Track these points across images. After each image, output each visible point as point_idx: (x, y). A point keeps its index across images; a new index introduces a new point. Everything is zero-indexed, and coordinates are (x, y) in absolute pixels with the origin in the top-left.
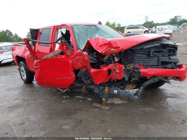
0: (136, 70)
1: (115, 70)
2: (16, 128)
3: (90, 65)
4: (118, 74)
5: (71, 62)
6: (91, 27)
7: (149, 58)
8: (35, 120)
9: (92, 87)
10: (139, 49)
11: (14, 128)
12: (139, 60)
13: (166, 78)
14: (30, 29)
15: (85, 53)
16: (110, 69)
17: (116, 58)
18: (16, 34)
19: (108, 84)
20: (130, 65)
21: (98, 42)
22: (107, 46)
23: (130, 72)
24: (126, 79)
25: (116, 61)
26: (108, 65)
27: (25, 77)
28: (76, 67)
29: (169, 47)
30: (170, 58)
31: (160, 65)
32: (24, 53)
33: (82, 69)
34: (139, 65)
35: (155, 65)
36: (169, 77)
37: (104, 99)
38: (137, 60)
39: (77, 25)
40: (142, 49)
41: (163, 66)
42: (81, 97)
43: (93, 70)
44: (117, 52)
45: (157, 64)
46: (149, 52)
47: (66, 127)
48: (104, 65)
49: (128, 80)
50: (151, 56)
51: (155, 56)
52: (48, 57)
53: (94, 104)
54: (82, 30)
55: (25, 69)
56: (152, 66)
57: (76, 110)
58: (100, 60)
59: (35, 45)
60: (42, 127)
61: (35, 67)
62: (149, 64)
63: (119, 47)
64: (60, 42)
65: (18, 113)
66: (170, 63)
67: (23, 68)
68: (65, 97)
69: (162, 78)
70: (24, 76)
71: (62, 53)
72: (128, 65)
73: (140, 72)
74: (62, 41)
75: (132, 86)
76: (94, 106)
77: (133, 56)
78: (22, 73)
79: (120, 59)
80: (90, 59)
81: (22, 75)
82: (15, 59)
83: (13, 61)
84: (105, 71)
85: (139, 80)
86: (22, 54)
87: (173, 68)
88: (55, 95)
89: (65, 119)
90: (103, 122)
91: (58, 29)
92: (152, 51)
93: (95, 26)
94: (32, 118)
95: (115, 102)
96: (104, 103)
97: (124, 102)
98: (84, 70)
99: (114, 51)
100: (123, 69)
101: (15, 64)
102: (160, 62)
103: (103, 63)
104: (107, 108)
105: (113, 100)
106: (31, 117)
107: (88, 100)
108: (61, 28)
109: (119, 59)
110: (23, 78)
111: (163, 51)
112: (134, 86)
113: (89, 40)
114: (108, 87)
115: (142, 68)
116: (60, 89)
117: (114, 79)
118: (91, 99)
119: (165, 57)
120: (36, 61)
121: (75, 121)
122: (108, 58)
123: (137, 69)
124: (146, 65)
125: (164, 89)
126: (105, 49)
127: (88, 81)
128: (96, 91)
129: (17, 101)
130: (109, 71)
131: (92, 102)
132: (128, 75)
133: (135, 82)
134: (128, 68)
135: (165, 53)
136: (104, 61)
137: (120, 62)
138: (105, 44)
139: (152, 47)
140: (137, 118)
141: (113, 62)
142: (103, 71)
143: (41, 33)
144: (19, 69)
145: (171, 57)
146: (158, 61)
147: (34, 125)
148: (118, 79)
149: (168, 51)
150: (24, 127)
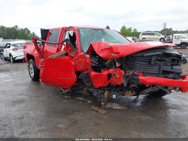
0: (135, 77)
1: (115, 75)
2: (15, 122)
3: (91, 68)
4: (118, 79)
5: (73, 63)
6: (98, 31)
7: (150, 66)
8: (33, 115)
9: (92, 90)
10: (139, 55)
11: (13, 121)
12: (140, 67)
13: (166, 87)
14: (41, 29)
15: (88, 56)
16: (110, 73)
17: (117, 63)
18: (33, 33)
19: (108, 89)
20: (130, 71)
21: (100, 46)
22: (108, 51)
23: (129, 78)
24: (125, 85)
25: (117, 66)
26: (109, 69)
27: (33, 75)
28: (79, 69)
29: (173, 56)
30: (172, 68)
31: (161, 74)
32: (34, 51)
33: (84, 72)
34: (139, 72)
35: (156, 73)
36: (169, 87)
37: (103, 103)
38: (137, 67)
39: (83, 28)
40: (142, 56)
41: (164, 76)
42: (82, 99)
43: (93, 73)
44: (118, 57)
45: (158, 73)
46: (150, 60)
47: (60, 126)
48: (105, 69)
49: (126, 86)
50: (152, 64)
51: (156, 64)
52: (53, 57)
53: (93, 107)
54: (89, 34)
55: (34, 67)
56: (152, 74)
57: (74, 111)
58: (102, 63)
59: (44, 44)
60: (39, 124)
61: (40, 65)
62: (150, 72)
63: (120, 53)
64: (65, 43)
65: (20, 108)
66: (172, 73)
67: (31, 66)
68: (66, 97)
69: (162, 87)
70: (32, 73)
71: (66, 54)
72: (129, 71)
73: (138, 79)
74: (68, 42)
75: (132, 92)
76: (92, 109)
77: (134, 62)
78: (30, 70)
79: (122, 65)
80: (92, 62)
81: (31, 72)
82: (25, 57)
83: (24, 58)
84: (104, 75)
85: (138, 87)
86: (32, 53)
87: (175, 78)
88: (58, 94)
89: (62, 118)
90: (97, 125)
91: (66, 31)
92: (153, 59)
93: (102, 30)
94: (32, 114)
95: (114, 107)
96: (102, 106)
97: (123, 108)
98: (86, 72)
99: (115, 56)
100: (123, 75)
101: (25, 62)
102: (162, 70)
103: (104, 67)
104: (104, 112)
105: (112, 104)
106: (31, 112)
107: (88, 103)
108: (68, 30)
109: (120, 65)
110: (31, 75)
111: (166, 60)
112: (134, 93)
113: (92, 43)
114: (107, 91)
115: (141, 76)
116: (62, 89)
117: (113, 83)
118: (91, 102)
119: (168, 66)
120: (42, 60)
121: (70, 121)
122: (110, 62)
123: (136, 75)
124: (146, 73)
125: (166, 100)
126: (106, 54)
127: (89, 84)
128: (95, 94)
129: (22, 97)
130: (110, 75)
131: (91, 104)
132: (127, 81)
133: (134, 88)
134: (127, 74)
135: (168, 62)
136: (106, 65)
137: (121, 67)
138: (106, 49)
139: (153, 55)
140: (131, 125)
141: (113, 67)
142: (103, 75)
143: (51, 34)
144: (29, 67)
145: (174, 67)
146: (160, 69)
147: (32, 120)
148: (118, 84)
149: (171, 60)
150: (22, 121)
